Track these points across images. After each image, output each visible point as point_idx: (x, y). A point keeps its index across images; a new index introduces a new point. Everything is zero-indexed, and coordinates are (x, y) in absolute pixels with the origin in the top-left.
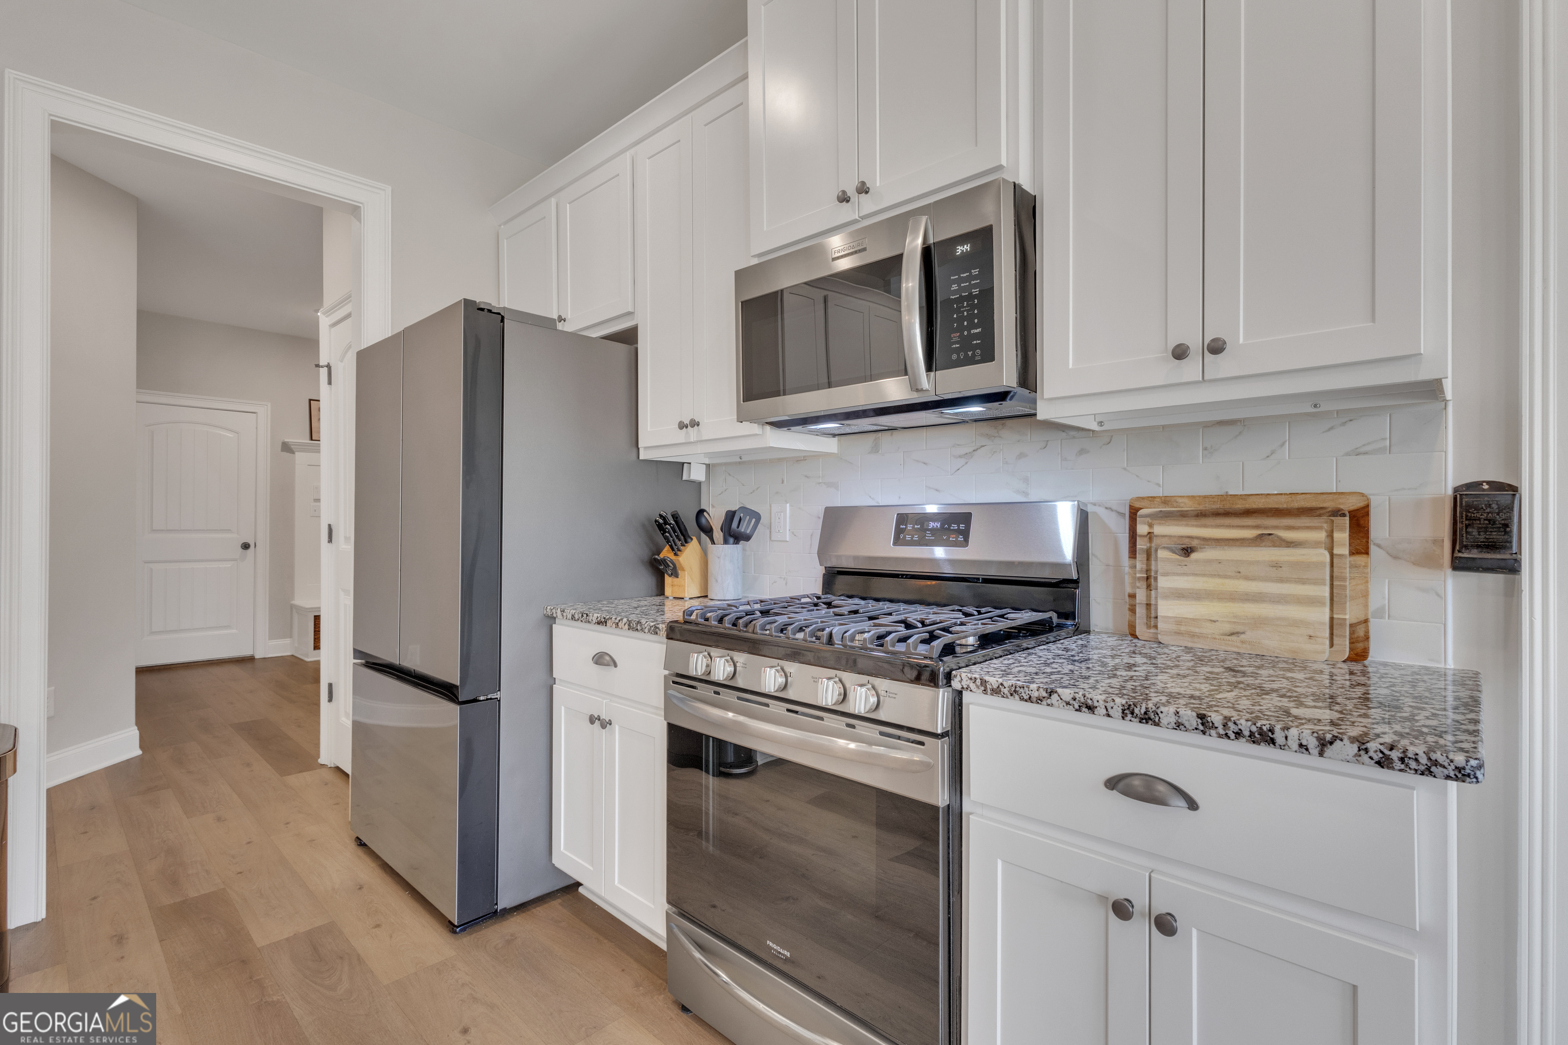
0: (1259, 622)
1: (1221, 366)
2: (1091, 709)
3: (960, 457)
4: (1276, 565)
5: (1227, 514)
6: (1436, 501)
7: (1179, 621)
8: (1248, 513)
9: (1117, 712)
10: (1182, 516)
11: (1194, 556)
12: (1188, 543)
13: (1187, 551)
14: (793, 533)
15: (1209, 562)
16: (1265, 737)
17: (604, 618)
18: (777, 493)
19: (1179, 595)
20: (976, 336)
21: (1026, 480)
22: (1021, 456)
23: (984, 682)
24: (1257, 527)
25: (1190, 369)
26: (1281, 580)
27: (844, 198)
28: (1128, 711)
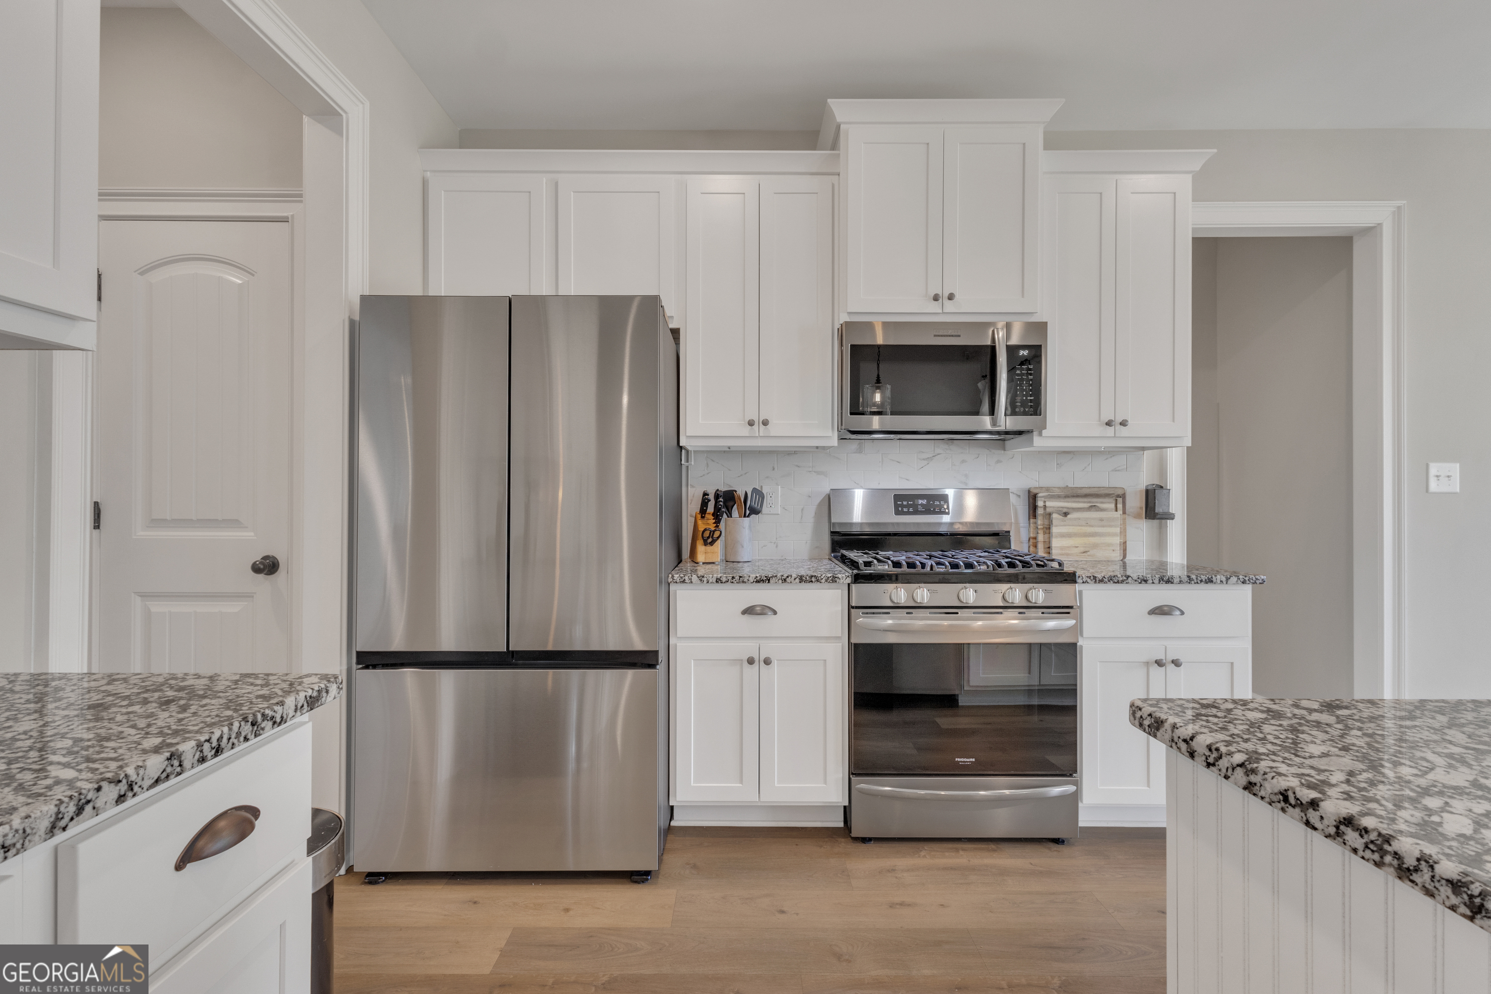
0: (1095, 546)
1: (1123, 431)
2: (1146, 581)
3: (924, 459)
4: (1101, 520)
5: (1078, 496)
6: (1141, 491)
7: (1062, 548)
8: (1086, 496)
9: (1156, 581)
10: (1058, 497)
11: (1069, 516)
12: (1065, 510)
13: (1066, 514)
14: (784, 508)
15: (1075, 519)
16: (1210, 581)
17: (766, 577)
18: (767, 477)
19: (1063, 536)
20: (1031, 401)
21: (966, 476)
22: (963, 461)
23: (1095, 578)
24: (1090, 502)
25: (1110, 431)
26: (1103, 526)
27: (936, 298)
28: (1161, 580)
